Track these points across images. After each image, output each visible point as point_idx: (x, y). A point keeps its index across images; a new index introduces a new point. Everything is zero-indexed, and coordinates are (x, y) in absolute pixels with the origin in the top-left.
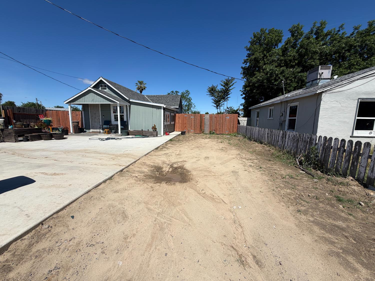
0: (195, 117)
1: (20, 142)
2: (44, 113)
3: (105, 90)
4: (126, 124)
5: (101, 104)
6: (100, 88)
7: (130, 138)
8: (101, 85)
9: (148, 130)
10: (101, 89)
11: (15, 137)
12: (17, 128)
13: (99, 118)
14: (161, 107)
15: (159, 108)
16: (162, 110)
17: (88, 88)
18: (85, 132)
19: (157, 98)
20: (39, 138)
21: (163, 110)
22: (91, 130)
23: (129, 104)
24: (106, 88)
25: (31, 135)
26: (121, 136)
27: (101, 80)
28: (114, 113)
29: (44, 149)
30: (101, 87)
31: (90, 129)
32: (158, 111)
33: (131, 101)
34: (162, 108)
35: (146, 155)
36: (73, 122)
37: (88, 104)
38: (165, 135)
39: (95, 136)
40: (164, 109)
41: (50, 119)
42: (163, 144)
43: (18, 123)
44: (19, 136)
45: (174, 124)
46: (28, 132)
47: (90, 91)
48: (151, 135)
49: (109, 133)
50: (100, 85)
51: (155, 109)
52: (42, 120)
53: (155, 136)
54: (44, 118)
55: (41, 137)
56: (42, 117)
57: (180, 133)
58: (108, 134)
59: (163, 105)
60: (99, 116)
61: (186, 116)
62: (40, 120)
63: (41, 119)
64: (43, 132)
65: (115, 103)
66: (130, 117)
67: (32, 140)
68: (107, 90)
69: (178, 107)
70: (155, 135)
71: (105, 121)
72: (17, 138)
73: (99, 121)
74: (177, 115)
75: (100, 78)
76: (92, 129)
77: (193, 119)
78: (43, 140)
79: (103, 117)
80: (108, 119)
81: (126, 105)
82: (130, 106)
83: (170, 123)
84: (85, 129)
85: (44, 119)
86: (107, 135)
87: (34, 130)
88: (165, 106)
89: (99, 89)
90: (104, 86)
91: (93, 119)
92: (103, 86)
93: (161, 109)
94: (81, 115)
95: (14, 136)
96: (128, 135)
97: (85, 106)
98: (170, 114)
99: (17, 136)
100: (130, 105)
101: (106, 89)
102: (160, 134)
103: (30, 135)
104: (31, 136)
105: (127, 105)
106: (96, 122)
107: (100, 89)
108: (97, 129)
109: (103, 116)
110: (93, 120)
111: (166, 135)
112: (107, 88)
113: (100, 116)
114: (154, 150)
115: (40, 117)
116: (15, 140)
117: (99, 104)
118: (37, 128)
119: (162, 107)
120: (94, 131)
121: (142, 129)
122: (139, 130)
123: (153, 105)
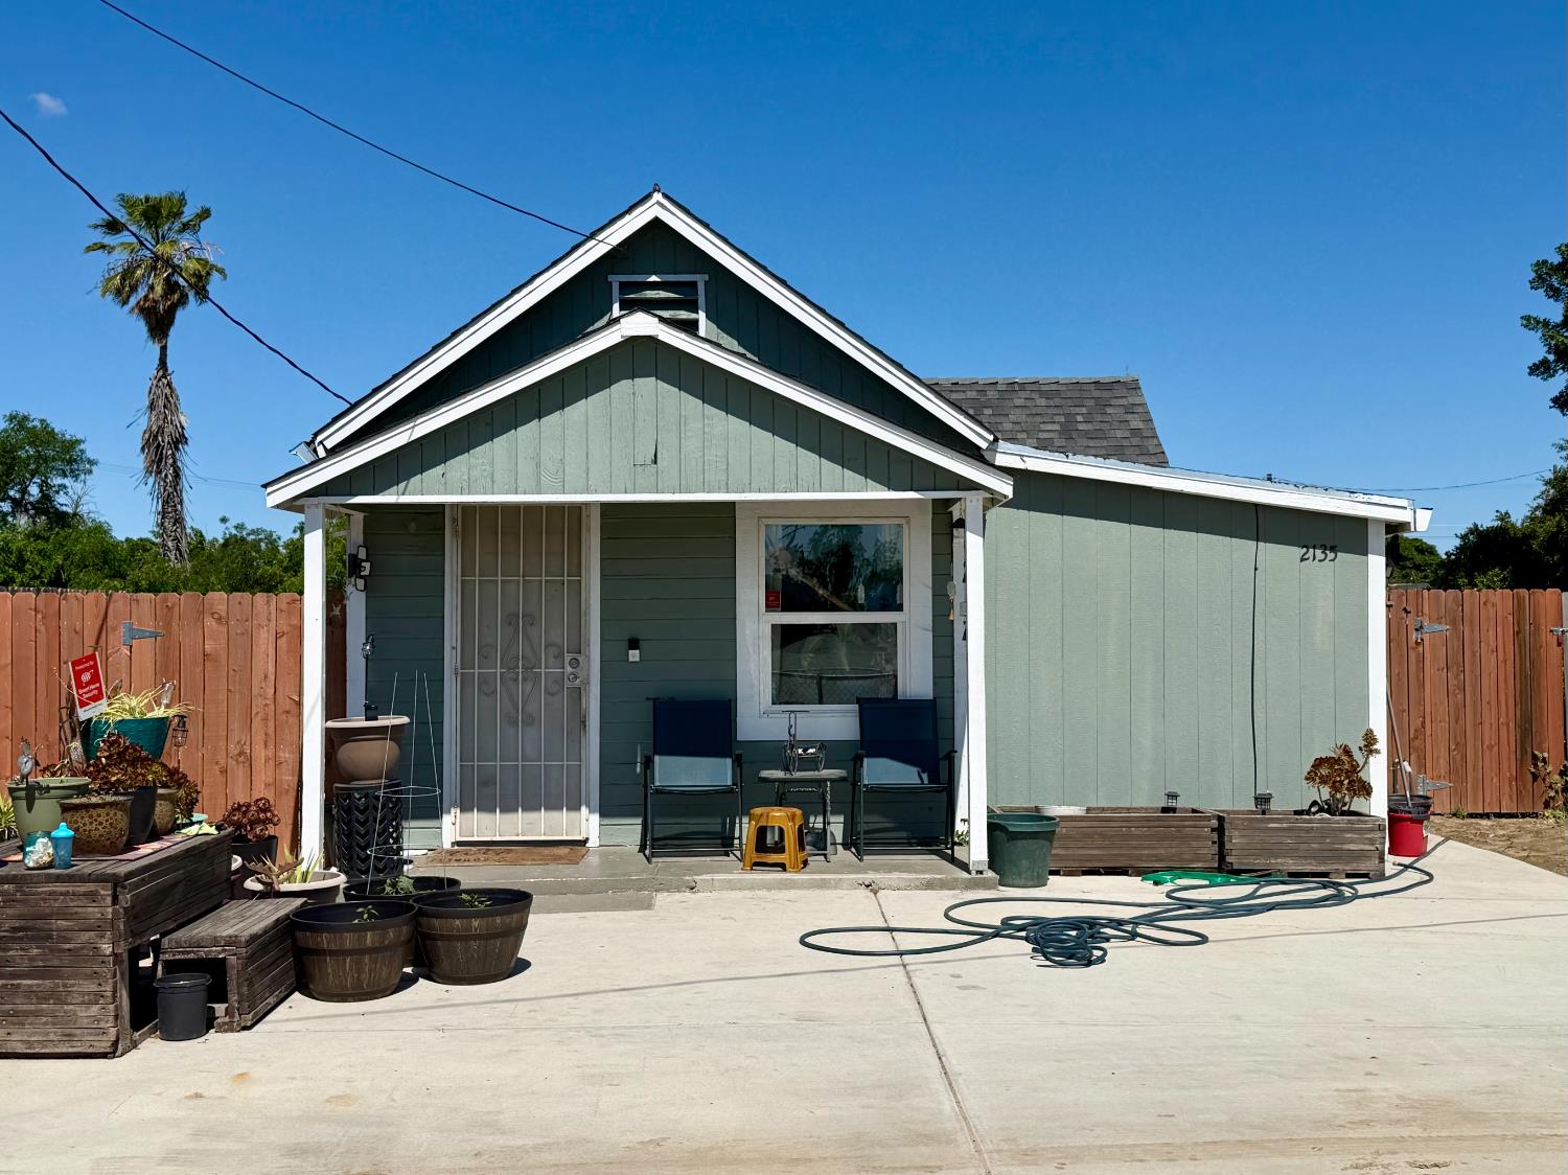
5: (606, 507)
8: (624, 287)
9: (1261, 799)
13: (568, 678)
14: (1363, 522)
15: (1340, 535)
16: (1377, 564)
21: (1382, 560)
22: (447, 820)
24: (685, 316)
27: (656, 223)
28: (770, 607)
30: (627, 306)
32: (1324, 571)
33: (1007, 458)
34: (1378, 539)
37: (441, 506)
40: (1392, 550)
48: (1322, 860)
50: (616, 278)
51: (1280, 557)
59: (1403, 502)
60: (578, 648)
70: (1373, 864)
73: (573, 702)
75: (649, 196)
76: (465, 808)
79: (634, 655)
80: (687, 679)
90: (663, 294)
91: (486, 679)
92: (653, 295)
93: (1365, 553)
106: (530, 721)
108: (532, 807)
109: (634, 644)
110: (486, 693)
112: (702, 316)
113: (587, 644)
117: (587, 504)
119: (1371, 529)
120: (498, 838)
121: (1173, 796)
122: (1114, 810)
123: (1256, 506)
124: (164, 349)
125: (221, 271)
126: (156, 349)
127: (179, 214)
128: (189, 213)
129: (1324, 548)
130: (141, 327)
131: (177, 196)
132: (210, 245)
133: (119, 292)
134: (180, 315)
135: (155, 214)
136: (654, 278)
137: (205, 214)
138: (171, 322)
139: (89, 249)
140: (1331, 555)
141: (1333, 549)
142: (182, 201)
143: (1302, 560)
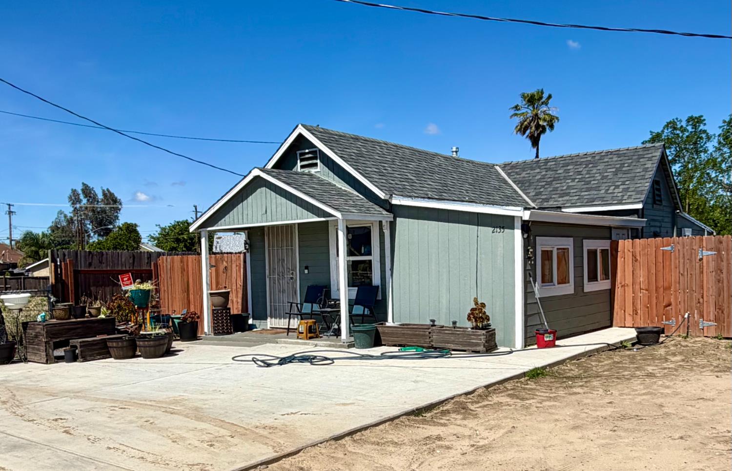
0: (719, 251)
1: (57, 362)
2: (152, 263)
3: (313, 171)
4: (380, 297)
5: (299, 224)
6: (299, 164)
7: (371, 357)
8: (300, 155)
9: (454, 323)
10: (302, 167)
11: (46, 346)
12: (54, 321)
13: (292, 278)
14: (513, 218)
15: (505, 223)
16: (518, 233)
17: (250, 172)
18: (251, 327)
19: (549, 169)
20: (101, 351)
21: (520, 231)
22: (269, 319)
23: (390, 216)
24: (315, 161)
25: (83, 342)
26: (350, 346)
27: (300, 136)
29: (79, 392)
30: (302, 160)
31: (266, 319)
32: (501, 235)
33: (395, 201)
34: (518, 224)
35: (337, 438)
36: (211, 294)
38: (536, 346)
39: (268, 344)
40: (526, 227)
41: (147, 288)
42: (467, 394)
43: (60, 305)
44: (57, 346)
45: (611, 292)
46: (79, 331)
47: (257, 183)
48: (463, 345)
49: (312, 335)
50: (298, 152)
51: (485, 231)
52: (126, 292)
53: (478, 352)
54: (133, 285)
55: (107, 347)
56: (128, 282)
57: (632, 333)
58: (311, 338)
59: (519, 208)
60: (294, 269)
61: (669, 248)
62: (122, 290)
63: (124, 288)
64: (120, 332)
65: (329, 217)
66: (392, 269)
67: (85, 359)
68: (318, 169)
69: (639, 206)
70: (481, 348)
71: (310, 288)
72: (51, 351)
73: (293, 287)
74: (625, 245)
75: (297, 127)
76: (272, 317)
77: (708, 262)
78: (112, 360)
79: (306, 271)
80: (319, 281)
81: (381, 222)
82: (393, 225)
83: (579, 285)
84: (254, 319)
85: (133, 287)
86: (305, 344)
87: (96, 325)
88: (526, 215)
89: (294, 170)
90: (310, 155)
91: (274, 279)
92: (307, 156)
93: (513, 229)
94: (242, 266)
95: (44, 345)
96: (377, 343)
97: (255, 236)
98: (578, 248)
99: (51, 343)
100: (395, 218)
101: (316, 165)
102: (511, 342)
103: (80, 342)
104: (83, 345)
105: (384, 223)
106: (284, 291)
107: (299, 170)
108: (285, 318)
109: (307, 268)
110: (274, 283)
111: (539, 348)
112: (318, 161)
113: (296, 268)
114: (398, 417)
115: (123, 281)
116: (47, 355)
117: (294, 224)
118: (102, 320)
119: (515, 221)
120: (278, 326)
121: (433, 321)
122: (422, 325)
123: (478, 214)
124: (538, 150)
125: (557, 118)
126: (535, 150)
127: (541, 98)
128: (545, 96)
129: (500, 227)
130: (529, 143)
131: (540, 91)
132: (553, 109)
133: (520, 130)
134: (542, 136)
135: (532, 100)
136: (307, 151)
137: (550, 97)
138: (539, 140)
139: (511, 117)
140: (502, 230)
141: (503, 228)
142: (542, 93)
143: (493, 232)
